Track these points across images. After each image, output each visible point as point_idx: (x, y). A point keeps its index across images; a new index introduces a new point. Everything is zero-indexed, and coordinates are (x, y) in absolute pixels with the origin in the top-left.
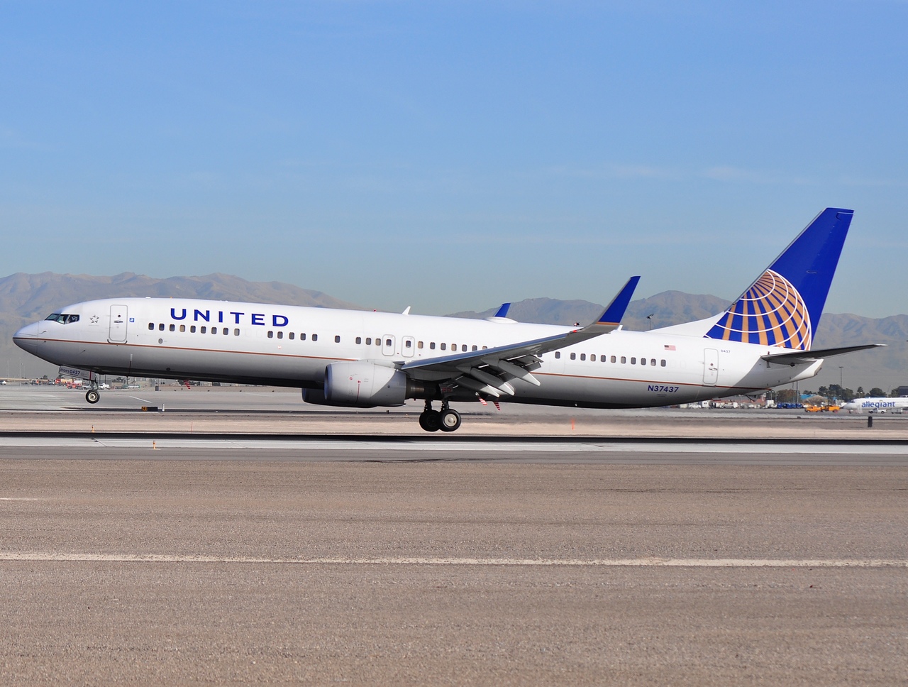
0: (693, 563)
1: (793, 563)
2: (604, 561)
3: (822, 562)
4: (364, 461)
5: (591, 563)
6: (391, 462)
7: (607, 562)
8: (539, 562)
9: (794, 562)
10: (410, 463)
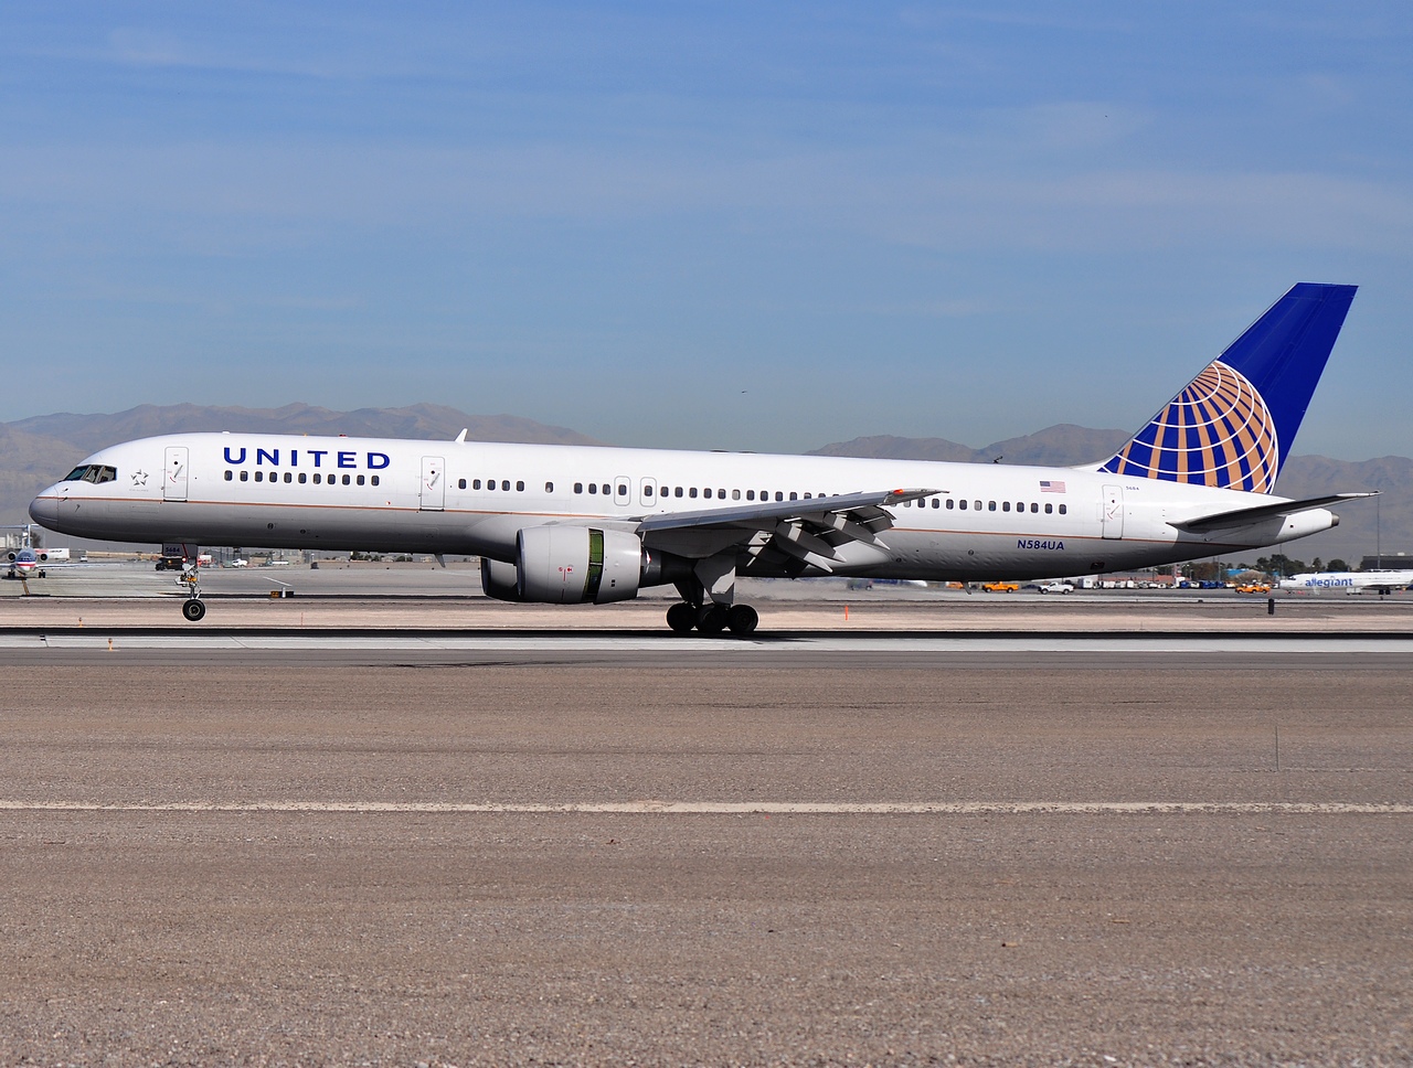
0: (705, 807)
1: (851, 807)
2: (578, 806)
3: (893, 806)
4: (391, 666)
5: (559, 809)
6: (428, 666)
7: (583, 807)
8: (484, 808)
9: (853, 806)
10: (454, 669)
